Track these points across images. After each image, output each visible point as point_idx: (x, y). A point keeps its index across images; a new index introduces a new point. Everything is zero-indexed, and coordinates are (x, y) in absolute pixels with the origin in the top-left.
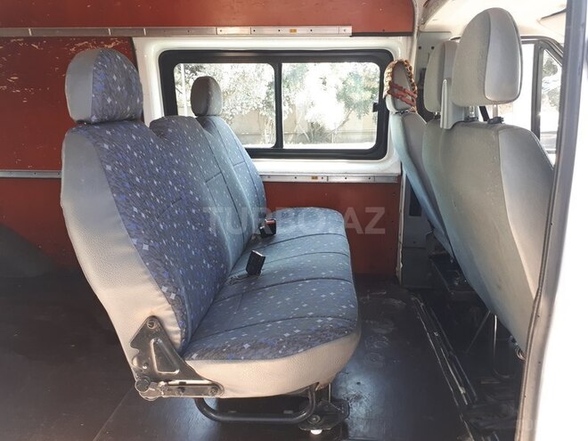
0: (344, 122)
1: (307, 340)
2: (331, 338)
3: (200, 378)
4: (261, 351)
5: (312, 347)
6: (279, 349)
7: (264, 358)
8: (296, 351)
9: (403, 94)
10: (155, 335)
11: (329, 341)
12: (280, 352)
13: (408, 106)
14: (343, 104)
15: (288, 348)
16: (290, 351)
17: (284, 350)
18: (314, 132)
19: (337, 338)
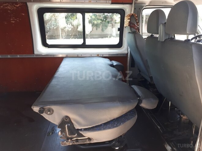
0: (91, 31)
1: (123, 120)
2: (130, 118)
3: (84, 137)
4: (108, 126)
5: (125, 122)
6: (114, 124)
7: (110, 128)
8: (120, 124)
9: (134, 26)
10: (67, 123)
11: (130, 119)
12: (115, 125)
13: (136, 30)
14: (91, 25)
15: (117, 124)
16: (118, 125)
17: (116, 125)
18: (81, 34)
19: (132, 118)
